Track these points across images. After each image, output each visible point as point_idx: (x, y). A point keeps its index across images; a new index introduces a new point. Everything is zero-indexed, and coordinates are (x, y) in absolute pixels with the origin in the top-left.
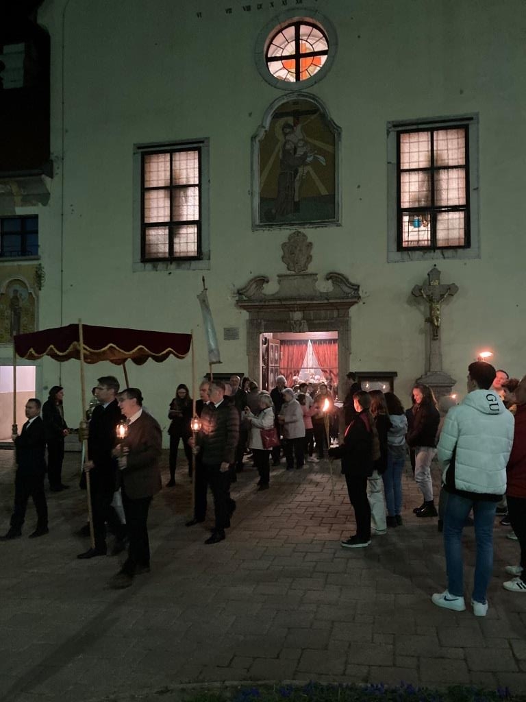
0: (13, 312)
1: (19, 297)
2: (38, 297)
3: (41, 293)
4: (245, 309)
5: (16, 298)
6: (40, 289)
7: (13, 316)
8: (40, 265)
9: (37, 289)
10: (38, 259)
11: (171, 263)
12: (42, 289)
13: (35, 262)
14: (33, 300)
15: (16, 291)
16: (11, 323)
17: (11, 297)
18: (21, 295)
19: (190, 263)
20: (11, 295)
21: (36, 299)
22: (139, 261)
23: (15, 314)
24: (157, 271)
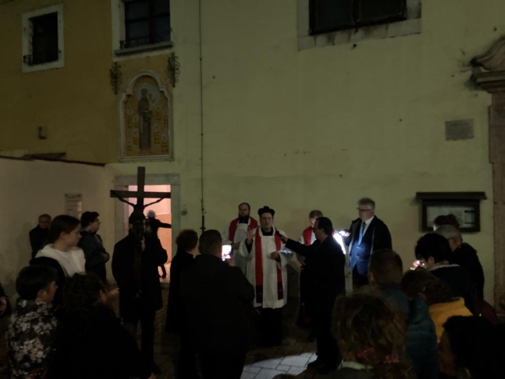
0: (142, 118)
1: (148, 97)
2: (171, 96)
3: (176, 91)
4: (484, 89)
5: (145, 100)
6: (174, 86)
7: (142, 123)
8: (173, 54)
9: (171, 85)
10: (170, 46)
11: (357, 31)
12: (176, 84)
13: (167, 52)
14: (166, 100)
15: (144, 91)
16: (140, 131)
17: (139, 99)
18: (151, 95)
19: (387, 28)
20: (139, 97)
21: (169, 99)
22: (308, 34)
23: (145, 121)
24: (334, 44)
